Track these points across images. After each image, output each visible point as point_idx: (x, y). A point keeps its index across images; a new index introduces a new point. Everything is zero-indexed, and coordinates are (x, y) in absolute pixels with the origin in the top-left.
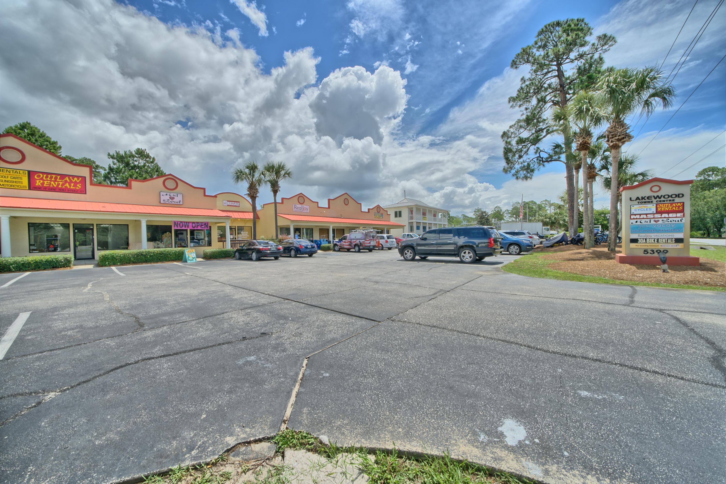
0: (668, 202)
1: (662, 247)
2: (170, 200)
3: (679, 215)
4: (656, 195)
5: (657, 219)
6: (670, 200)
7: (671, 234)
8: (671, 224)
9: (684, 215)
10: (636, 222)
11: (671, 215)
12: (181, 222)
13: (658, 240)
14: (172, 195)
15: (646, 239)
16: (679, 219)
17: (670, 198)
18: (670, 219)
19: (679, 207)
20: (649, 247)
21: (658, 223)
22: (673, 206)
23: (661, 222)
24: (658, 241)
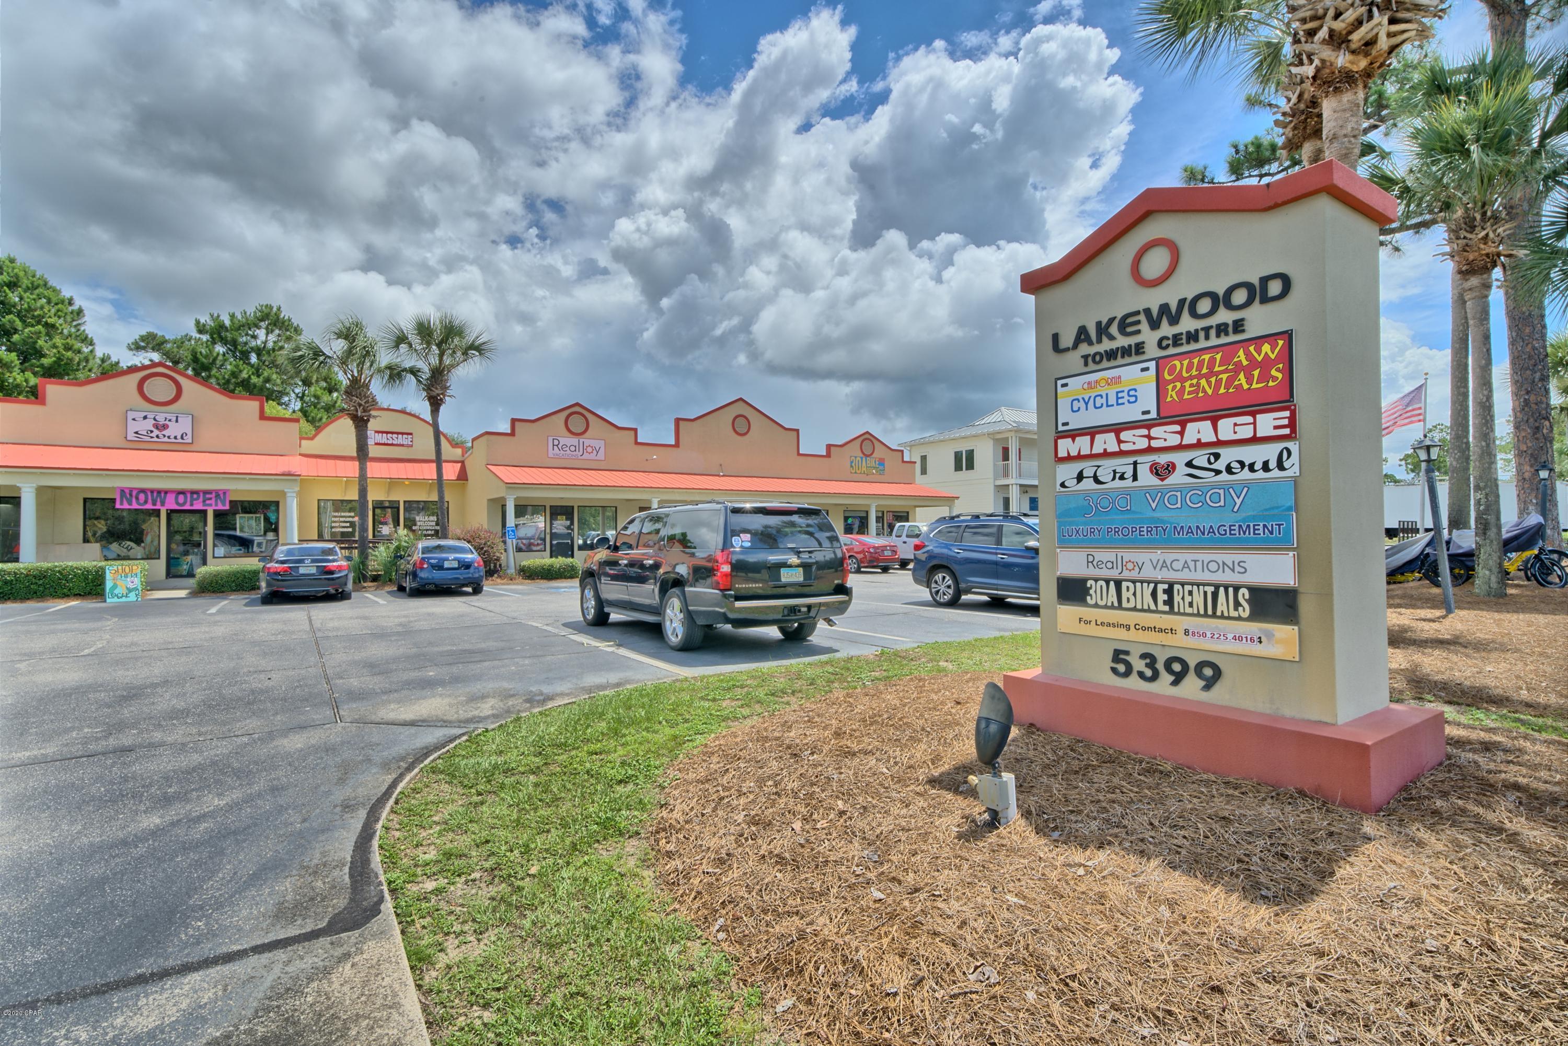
0: (1214, 341)
1: (1190, 642)
2: (156, 432)
3: (1267, 423)
4: (1153, 299)
5: (1163, 459)
6: (1222, 329)
7: (1229, 558)
8: (1226, 487)
9: (1292, 424)
10: (1080, 477)
11: (1226, 428)
12: (143, 491)
13: (1169, 592)
14: (161, 419)
15: (1118, 584)
16: (1270, 452)
17: (1224, 316)
18: (1228, 455)
19: (1267, 364)
20: (1132, 635)
21: (1172, 480)
22: (1239, 367)
23: (1179, 477)
24: (1170, 602)
